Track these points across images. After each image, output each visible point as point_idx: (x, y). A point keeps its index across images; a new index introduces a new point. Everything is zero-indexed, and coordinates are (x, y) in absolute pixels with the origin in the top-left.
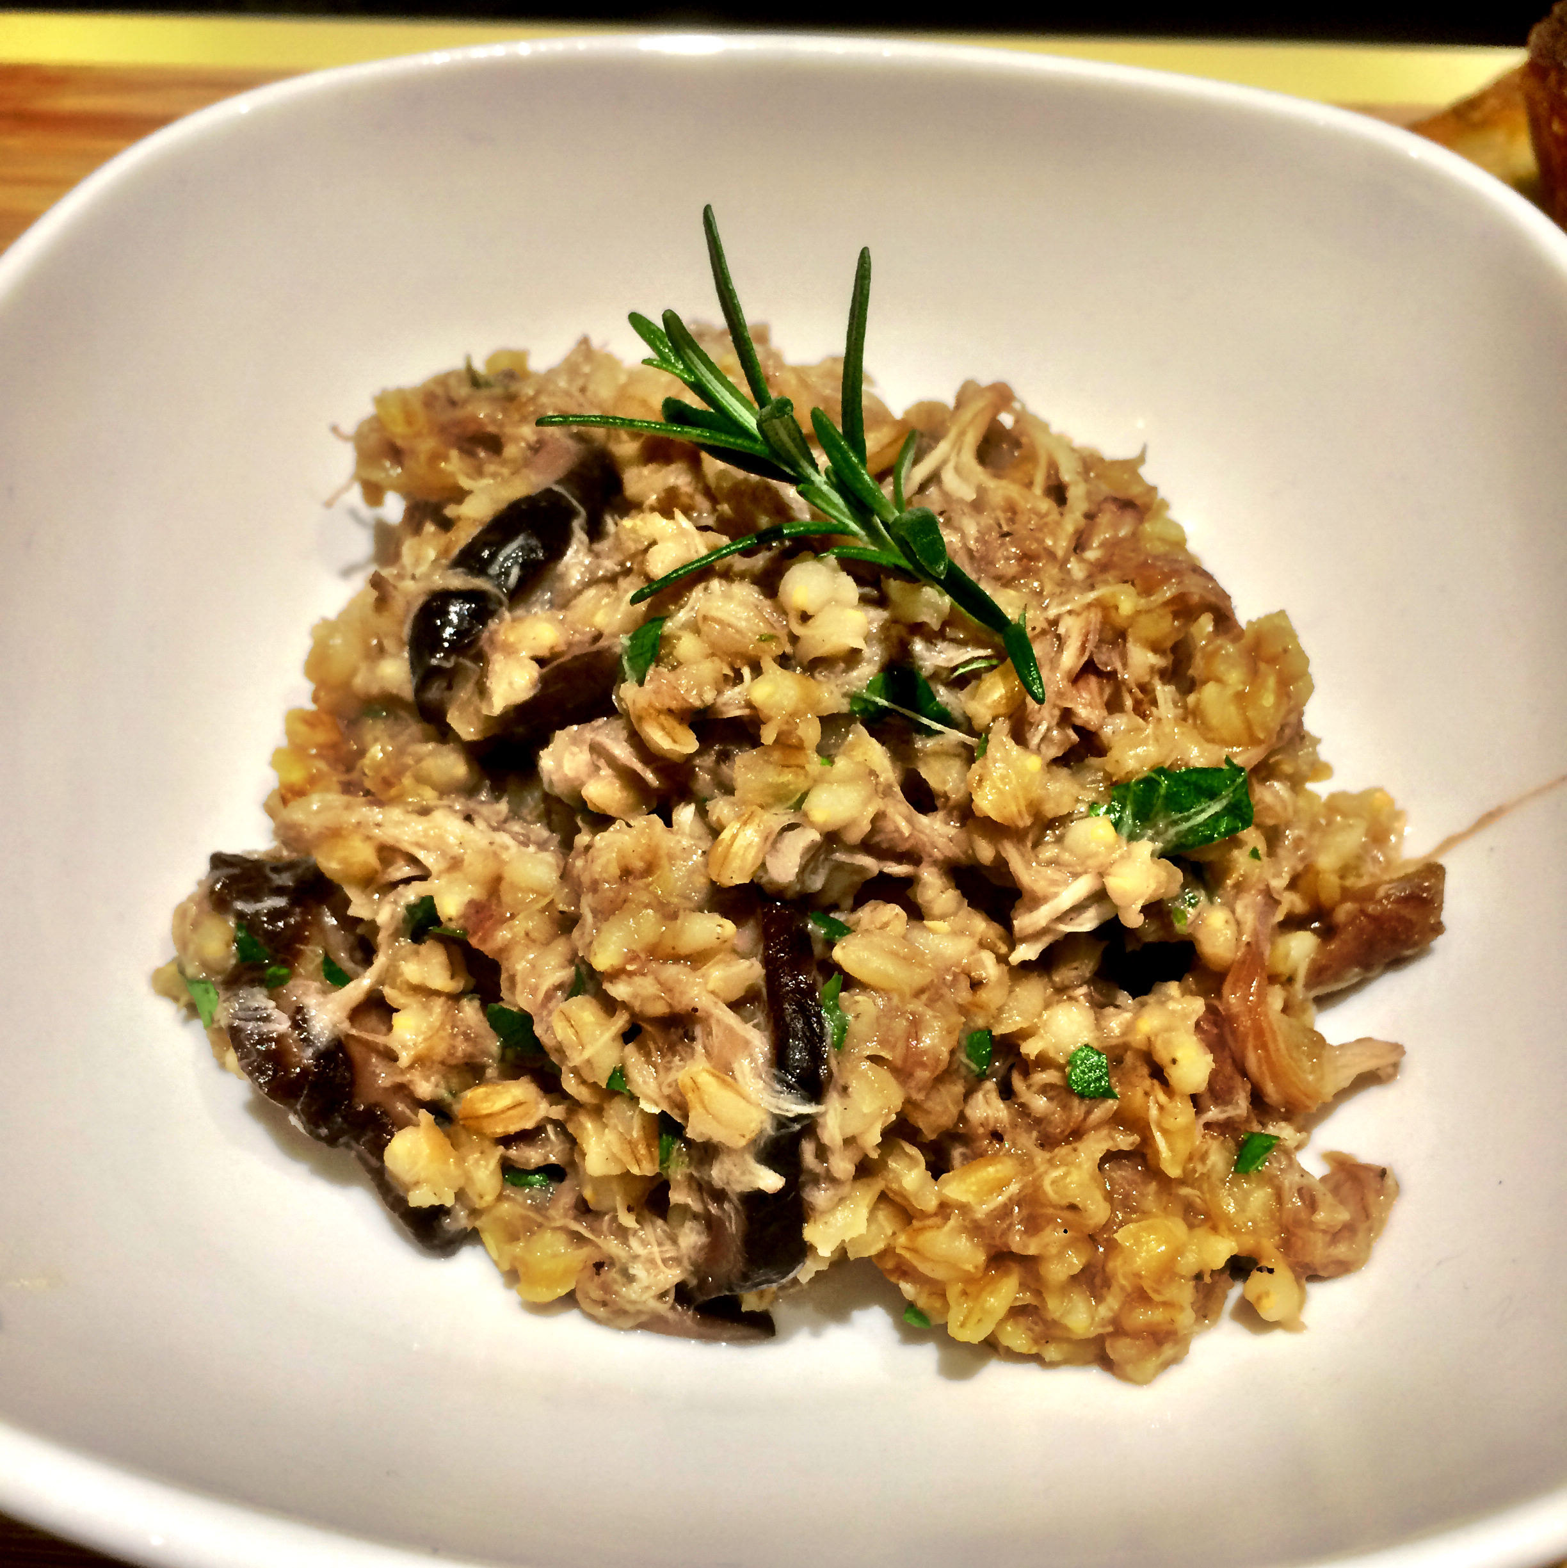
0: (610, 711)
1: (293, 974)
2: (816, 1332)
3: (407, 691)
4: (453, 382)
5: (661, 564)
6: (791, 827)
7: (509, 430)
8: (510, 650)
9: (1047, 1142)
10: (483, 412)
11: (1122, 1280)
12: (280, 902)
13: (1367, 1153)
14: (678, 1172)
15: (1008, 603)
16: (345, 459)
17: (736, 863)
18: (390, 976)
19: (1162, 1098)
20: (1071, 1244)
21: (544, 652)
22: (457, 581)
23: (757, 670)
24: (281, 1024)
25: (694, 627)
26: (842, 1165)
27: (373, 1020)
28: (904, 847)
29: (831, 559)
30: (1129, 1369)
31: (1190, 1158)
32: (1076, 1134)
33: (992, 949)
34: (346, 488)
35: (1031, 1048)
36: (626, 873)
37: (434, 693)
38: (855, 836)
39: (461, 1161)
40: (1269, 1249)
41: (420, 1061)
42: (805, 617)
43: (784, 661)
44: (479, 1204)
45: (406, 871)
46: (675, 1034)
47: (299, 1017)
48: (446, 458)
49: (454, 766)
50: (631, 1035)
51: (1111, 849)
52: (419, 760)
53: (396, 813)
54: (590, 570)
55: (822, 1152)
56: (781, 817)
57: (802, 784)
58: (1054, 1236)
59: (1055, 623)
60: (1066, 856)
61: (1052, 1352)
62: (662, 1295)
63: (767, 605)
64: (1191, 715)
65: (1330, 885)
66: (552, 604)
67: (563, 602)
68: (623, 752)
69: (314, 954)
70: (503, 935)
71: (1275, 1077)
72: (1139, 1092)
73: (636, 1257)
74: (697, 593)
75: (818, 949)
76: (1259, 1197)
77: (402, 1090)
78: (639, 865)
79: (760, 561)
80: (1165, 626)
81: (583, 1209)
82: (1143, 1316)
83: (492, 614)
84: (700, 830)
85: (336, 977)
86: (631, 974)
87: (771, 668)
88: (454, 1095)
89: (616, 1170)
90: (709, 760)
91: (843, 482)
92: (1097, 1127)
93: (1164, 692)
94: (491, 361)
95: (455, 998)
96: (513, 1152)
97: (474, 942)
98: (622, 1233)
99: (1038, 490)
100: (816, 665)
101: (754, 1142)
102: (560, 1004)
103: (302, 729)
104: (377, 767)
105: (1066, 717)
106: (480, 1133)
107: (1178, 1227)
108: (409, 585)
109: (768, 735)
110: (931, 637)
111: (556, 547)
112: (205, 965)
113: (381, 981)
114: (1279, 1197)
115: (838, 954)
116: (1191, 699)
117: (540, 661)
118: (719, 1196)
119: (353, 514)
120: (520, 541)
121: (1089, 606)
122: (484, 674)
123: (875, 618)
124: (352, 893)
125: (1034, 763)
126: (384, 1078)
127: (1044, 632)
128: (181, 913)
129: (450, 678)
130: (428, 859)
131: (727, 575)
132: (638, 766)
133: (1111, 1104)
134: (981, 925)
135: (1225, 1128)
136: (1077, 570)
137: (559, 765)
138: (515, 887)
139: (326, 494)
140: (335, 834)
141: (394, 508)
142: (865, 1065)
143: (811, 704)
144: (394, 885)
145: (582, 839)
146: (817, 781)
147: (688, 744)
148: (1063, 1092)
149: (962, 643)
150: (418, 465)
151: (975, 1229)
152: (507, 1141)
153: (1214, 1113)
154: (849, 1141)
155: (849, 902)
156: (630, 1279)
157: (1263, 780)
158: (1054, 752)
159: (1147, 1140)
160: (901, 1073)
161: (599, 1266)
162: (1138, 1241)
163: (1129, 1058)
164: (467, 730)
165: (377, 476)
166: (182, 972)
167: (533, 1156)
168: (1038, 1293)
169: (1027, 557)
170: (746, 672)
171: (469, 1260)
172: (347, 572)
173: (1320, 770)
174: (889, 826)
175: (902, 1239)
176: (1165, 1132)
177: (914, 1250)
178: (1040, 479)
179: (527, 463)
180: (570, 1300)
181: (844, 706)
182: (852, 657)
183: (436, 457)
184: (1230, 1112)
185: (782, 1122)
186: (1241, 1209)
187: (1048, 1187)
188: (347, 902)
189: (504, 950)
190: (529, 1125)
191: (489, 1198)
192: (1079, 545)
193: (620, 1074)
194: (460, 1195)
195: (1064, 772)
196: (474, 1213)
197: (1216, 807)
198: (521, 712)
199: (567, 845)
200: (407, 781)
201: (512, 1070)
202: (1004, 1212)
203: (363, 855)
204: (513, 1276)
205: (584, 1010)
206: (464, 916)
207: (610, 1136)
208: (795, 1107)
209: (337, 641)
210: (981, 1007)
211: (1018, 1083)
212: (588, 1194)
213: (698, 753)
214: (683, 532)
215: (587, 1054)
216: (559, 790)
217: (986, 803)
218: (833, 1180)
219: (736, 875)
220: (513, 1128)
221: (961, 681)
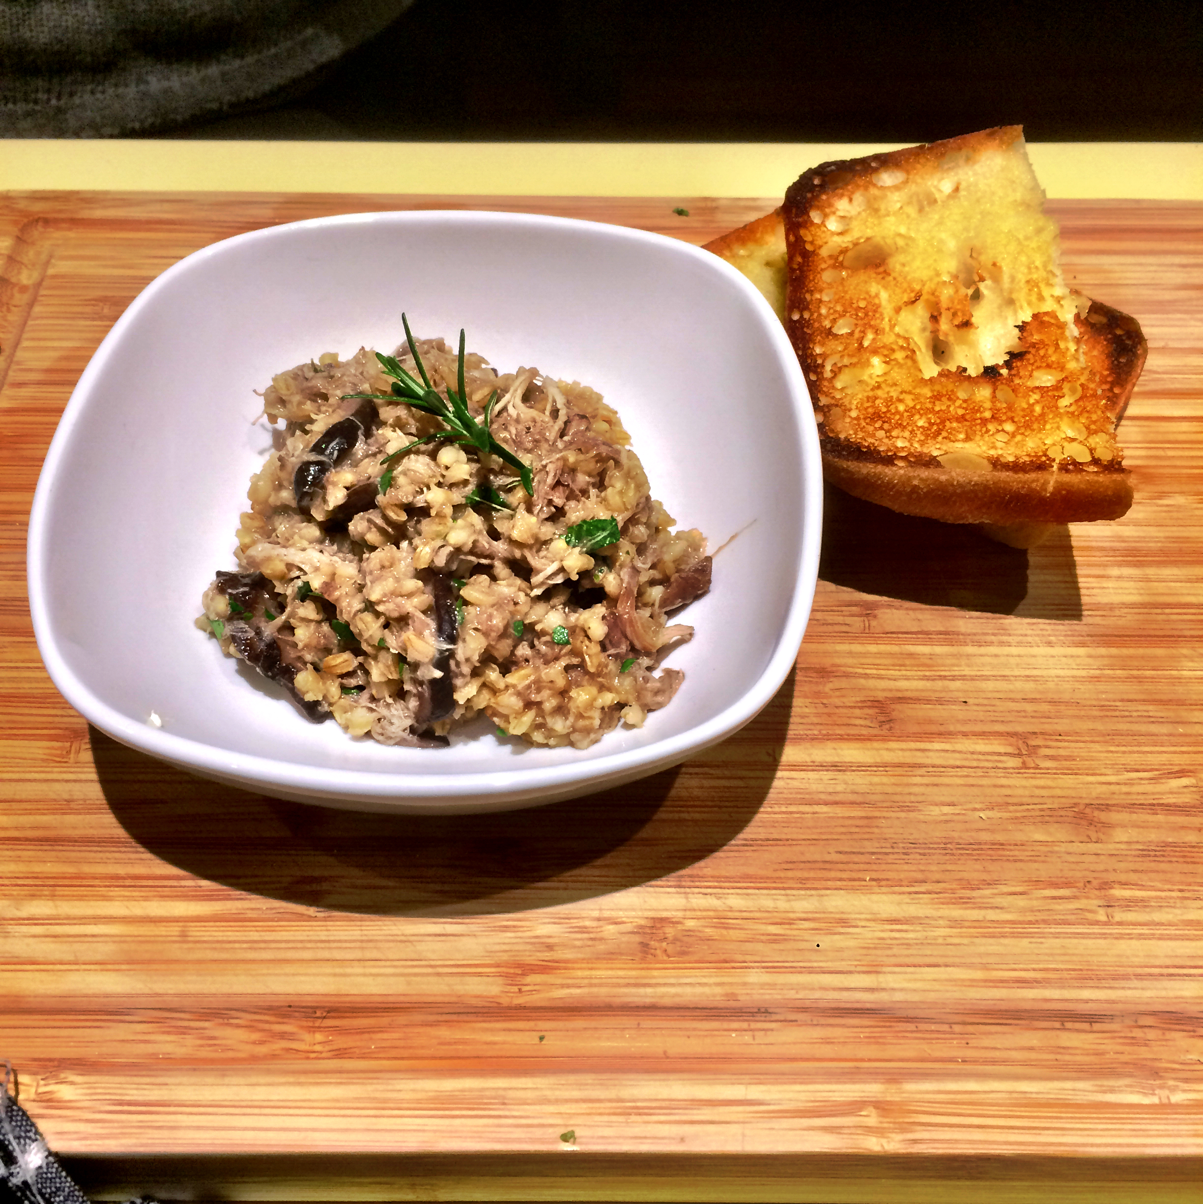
0: (374, 506)
1: (254, 615)
2: (466, 743)
3: (294, 504)
4: (305, 370)
5: (392, 449)
6: (443, 546)
7: (331, 392)
8: (335, 484)
9: (547, 663)
10: (319, 383)
11: (573, 710)
12: (246, 589)
13: (676, 668)
14: (407, 676)
15: (526, 460)
16: (259, 404)
17: (422, 560)
18: (293, 615)
19: (587, 642)
20: (553, 696)
21: (348, 485)
22: (313, 457)
23: (429, 488)
24: (251, 634)
25: (404, 473)
26: (466, 669)
27: (287, 632)
28: (488, 553)
29: (457, 445)
30: (579, 744)
31: (599, 665)
32: (557, 659)
33: (524, 591)
34: (261, 416)
35: (538, 627)
36: (383, 567)
37: (305, 503)
38: (466, 549)
39: (324, 683)
40: (631, 699)
41: (306, 646)
42: (447, 468)
43: (439, 485)
44: (332, 700)
45: (297, 573)
46: (402, 623)
47: (258, 632)
48: (304, 404)
49: (314, 532)
50: (386, 626)
51: (565, 551)
52: (300, 530)
53: (292, 551)
54: (367, 451)
55: (458, 664)
56: (439, 543)
57: (446, 530)
58: (546, 693)
59: (545, 466)
60: (549, 555)
61: (552, 742)
62: (404, 730)
63: (432, 463)
64: (604, 501)
65: (670, 568)
66: (352, 465)
67: (356, 465)
68: (379, 521)
69: (261, 608)
70: (337, 593)
71: (638, 638)
72: (578, 643)
73: (393, 715)
74: (405, 460)
75: (455, 591)
76: (628, 682)
77: (300, 658)
78: (387, 564)
79: (431, 446)
80: (593, 466)
81: (373, 699)
82: (581, 723)
83: (327, 470)
84: (410, 550)
85: (271, 618)
86: (384, 602)
87: (434, 488)
88: (320, 660)
89: (383, 679)
90: (413, 523)
91: (459, 415)
92: (565, 655)
93: (593, 492)
94: (322, 358)
95: (319, 622)
96: (344, 681)
97: (326, 597)
98: (388, 705)
99: (547, 413)
100: (451, 486)
101: (431, 660)
102: (360, 615)
103: (248, 521)
104: (283, 534)
105: (550, 502)
106: (332, 674)
107: (594, 690)
108: (293, 459)
109: (433, 513)
110: (496, 474)
111: (352, 443)
112: (218, 614)
113: (289, 617)
114: (636, 680)
115: (461, 592)
116: (603, 494)
117: (347, 488)
118: (421, 683)
119: (263, 426)
120: (337, 440)
121: (558, 459)
122: (325, 494)
123: (475, 466)
124: (276, 583)
125: (534, 519)
126: (292, 654)
127: (541, 470)
128: (206, 595)
129: (312, 496)
130: (305, 568)
131: (418, 452)
132: (386, 527)
133: (569, 647)
134: (518, 582)
135: (616, 656)
136: (560, 445)
137: (356, 528)
138: (340, 576)
139: (252, 420)
140: (268, 559)
141: (282, 424)
142: (471, 632)
143: (449, 501)
144: (292, 579)
145: (366, 556)
146: (452, 528)
147: (404, 517)
148: (552, 644)
149: (509, 476)
150: (293, 408)
151: (519, 694)
152: (342, 676)
153: (612, 651)
154: (468, 660)
155: (468, 575)
156: (392, 724)
157: (634, 525)
158: (544, 516)
159: (583, 660)
160: (486, 634)
161: (379, 720)
162: (579, 695)
163: (578, 630)
164: (319, 516)
165: (275, 412)
166: (208, 618)
167: (353, 682)
168: (543, 717)
169: (536, 442)
170: (425, 489)
171: (329, 724)
172: (261, 452)
173: (671, 522)
174: (479, 545)
175: (493, 700)
176: (589, 656)
177: (497, 704)
178: (549, 408)
179: (339, 407)
180: (368, 735)
181: (463, 501)
182: (465, 483)
183: (300, 404)
184: (618, 651)
185: (441, 652)
186: (622, 685)
187: (543, 676)
188: (274, 587)
189: (337, 600)
190: (351, 669)
191: (336, 698)
192: (562, 435)
193: (382, 640)
194: (325, 697)
195: (549, 524)
196: (331, 705)
197: (605, 534)
198: (340, 508)
199: (361, 560)
200: (296, 537)
201: (343, 650)
202: (529, 687)
203: (280, 567)
204: (346, 728)
205: (368, 617)
206: (322, 588)
207: (380, 665)
208: (446, 646)
209: (261, 483)
210: (518, 611)
211: (536, 642)
212: (374, 692)
213: (408, 520)
214: (399, 436)
215: (370, 633)
216: (357, 538)
217: (516, 535)
218: (463, 675)
219: (423, 565)
220: (345, 671)
221: (510, 490)
